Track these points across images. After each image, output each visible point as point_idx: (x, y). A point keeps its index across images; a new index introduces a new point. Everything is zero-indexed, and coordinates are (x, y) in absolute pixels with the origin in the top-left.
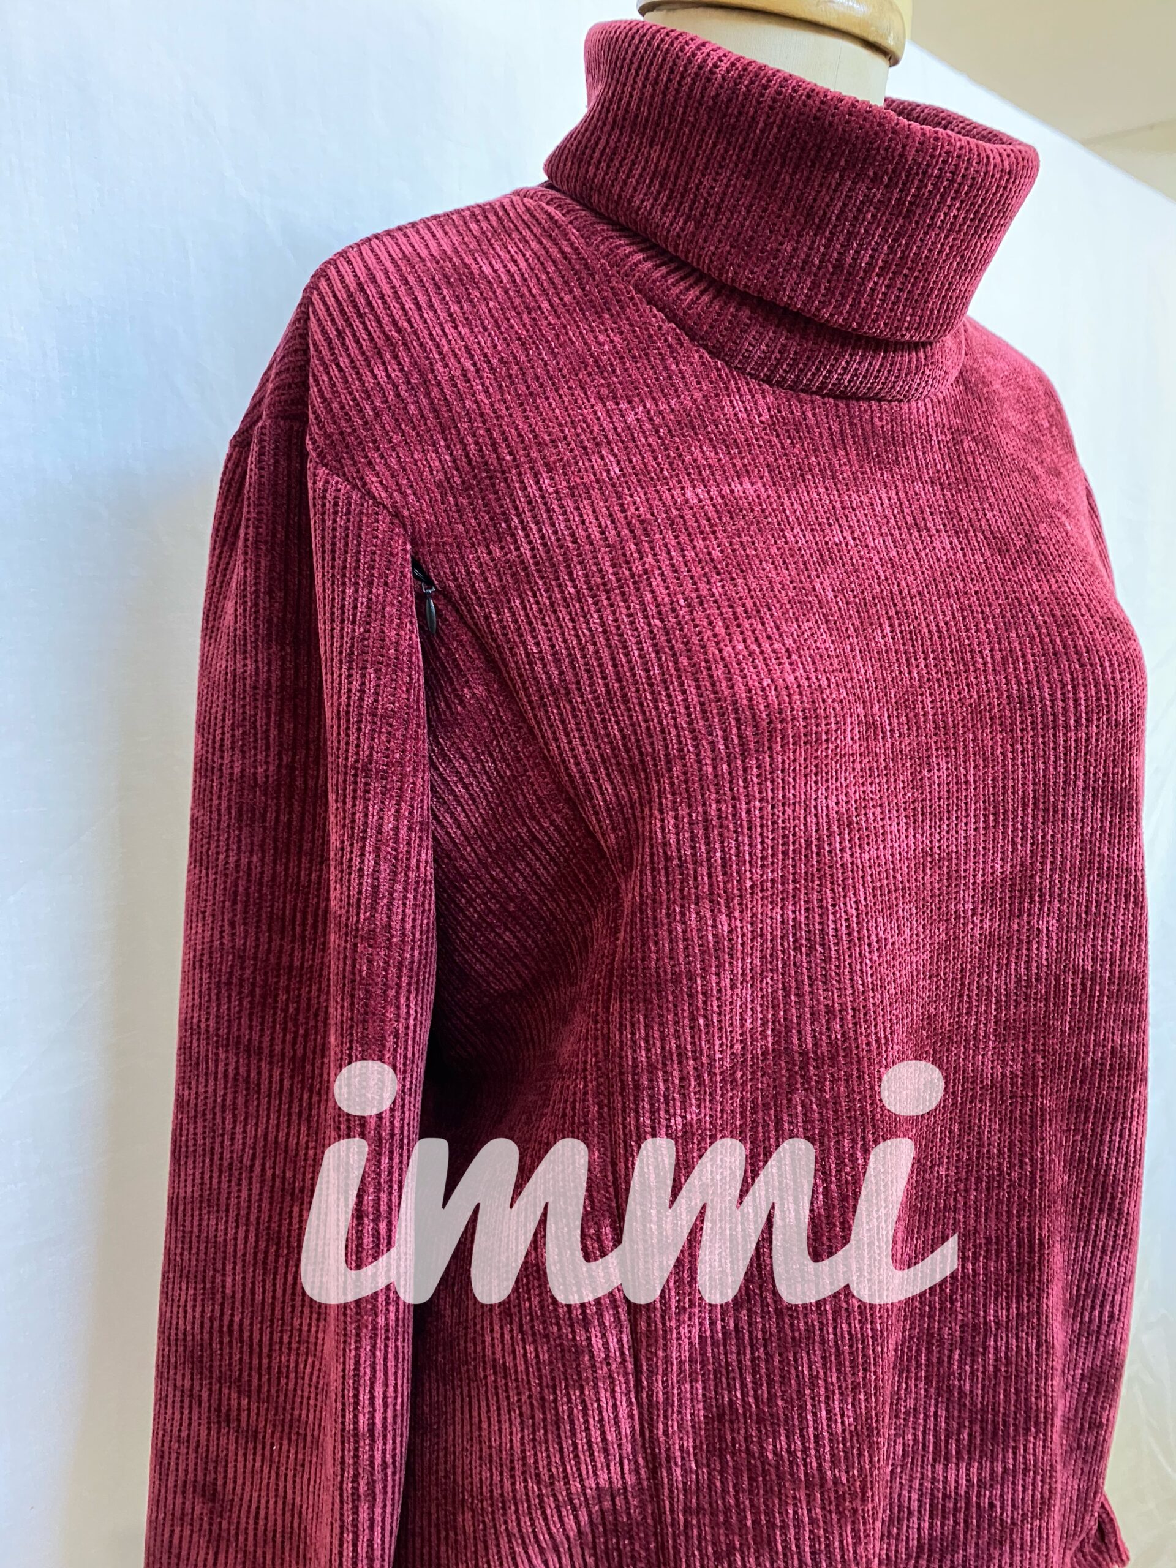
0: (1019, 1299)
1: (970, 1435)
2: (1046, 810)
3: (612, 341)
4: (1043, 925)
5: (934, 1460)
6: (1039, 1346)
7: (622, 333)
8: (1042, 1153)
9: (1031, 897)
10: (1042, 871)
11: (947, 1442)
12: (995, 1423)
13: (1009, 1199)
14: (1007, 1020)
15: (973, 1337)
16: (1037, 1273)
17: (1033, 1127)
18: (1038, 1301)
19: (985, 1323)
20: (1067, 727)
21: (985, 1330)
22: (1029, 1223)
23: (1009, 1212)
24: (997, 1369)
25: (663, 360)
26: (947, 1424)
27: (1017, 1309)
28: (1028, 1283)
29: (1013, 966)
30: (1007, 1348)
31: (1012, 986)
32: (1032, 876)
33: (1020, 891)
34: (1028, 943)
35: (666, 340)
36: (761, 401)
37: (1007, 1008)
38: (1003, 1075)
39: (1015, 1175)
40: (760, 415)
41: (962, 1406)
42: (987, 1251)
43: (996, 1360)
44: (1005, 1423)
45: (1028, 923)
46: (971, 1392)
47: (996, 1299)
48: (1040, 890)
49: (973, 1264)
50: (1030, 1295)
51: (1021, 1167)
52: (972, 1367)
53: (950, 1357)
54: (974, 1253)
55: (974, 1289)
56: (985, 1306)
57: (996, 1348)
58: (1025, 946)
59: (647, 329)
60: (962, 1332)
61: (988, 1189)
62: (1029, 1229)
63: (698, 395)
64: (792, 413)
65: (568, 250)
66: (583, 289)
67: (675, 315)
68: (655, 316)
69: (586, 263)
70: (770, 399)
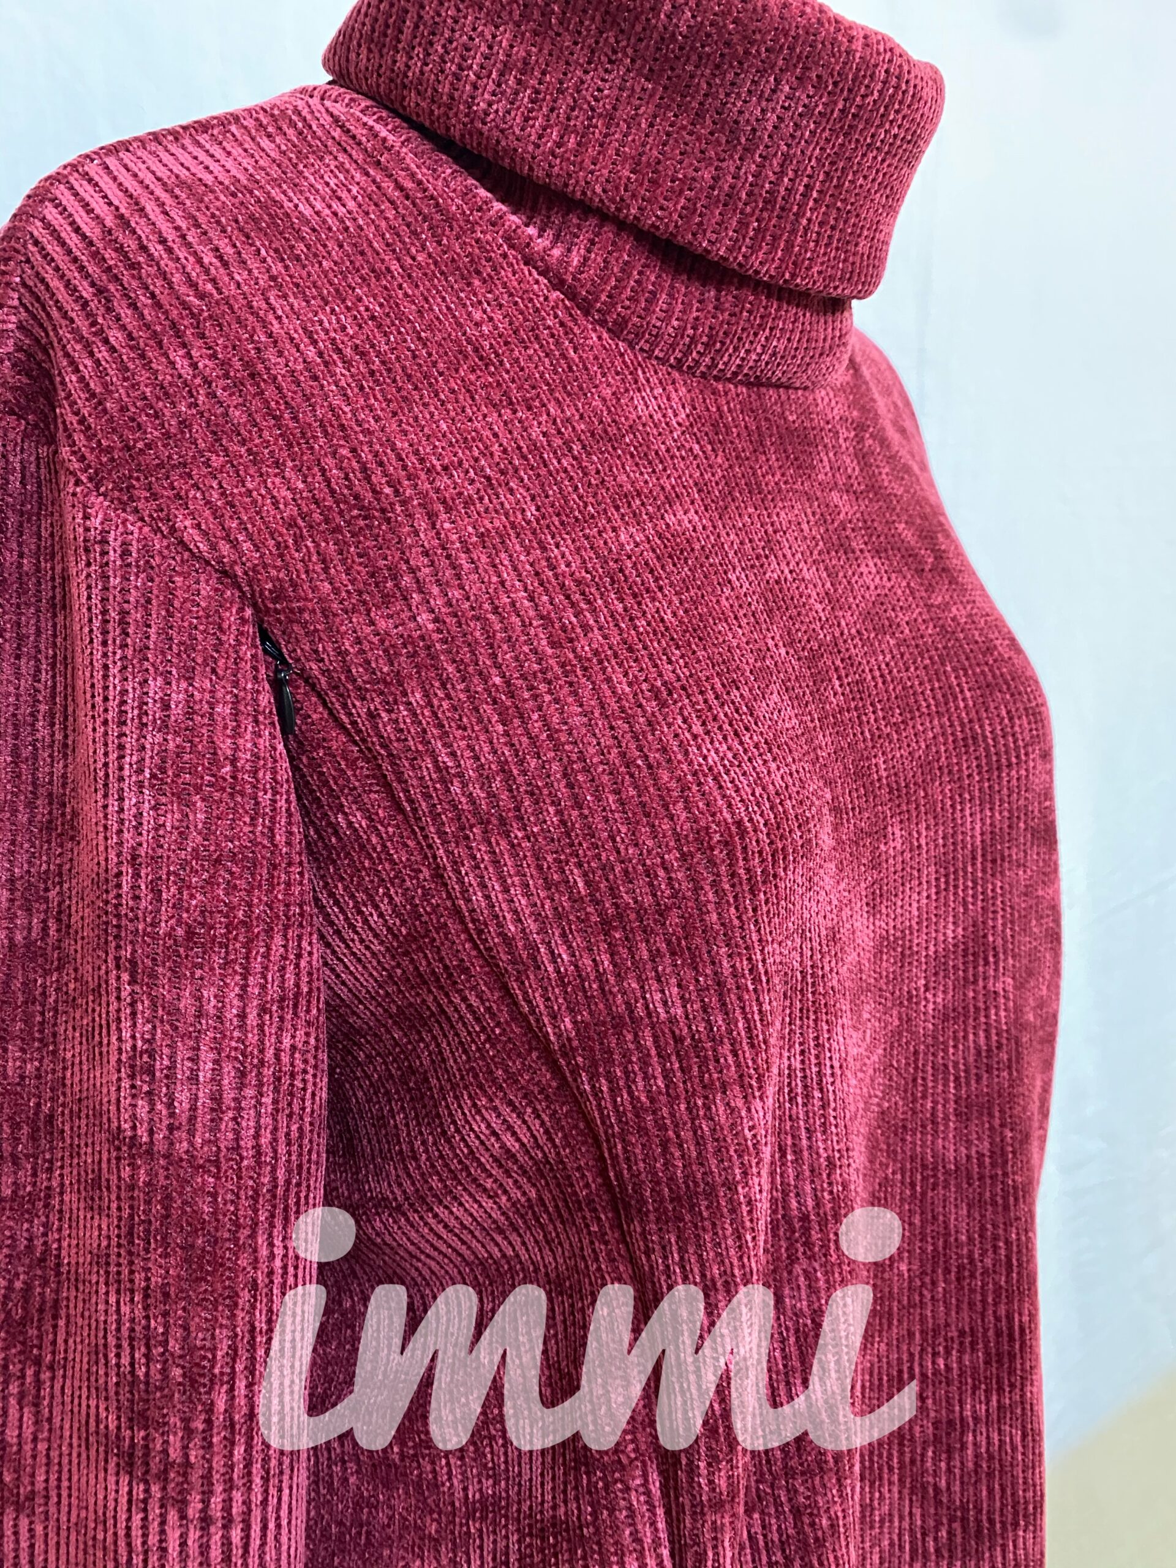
63: (607, 392)
64: (708, 410)
65: (409, 184)
66: (439, 243)
67: (562, 282)
68: (537, 282)
69: (437, 205)
70: (683, 391)
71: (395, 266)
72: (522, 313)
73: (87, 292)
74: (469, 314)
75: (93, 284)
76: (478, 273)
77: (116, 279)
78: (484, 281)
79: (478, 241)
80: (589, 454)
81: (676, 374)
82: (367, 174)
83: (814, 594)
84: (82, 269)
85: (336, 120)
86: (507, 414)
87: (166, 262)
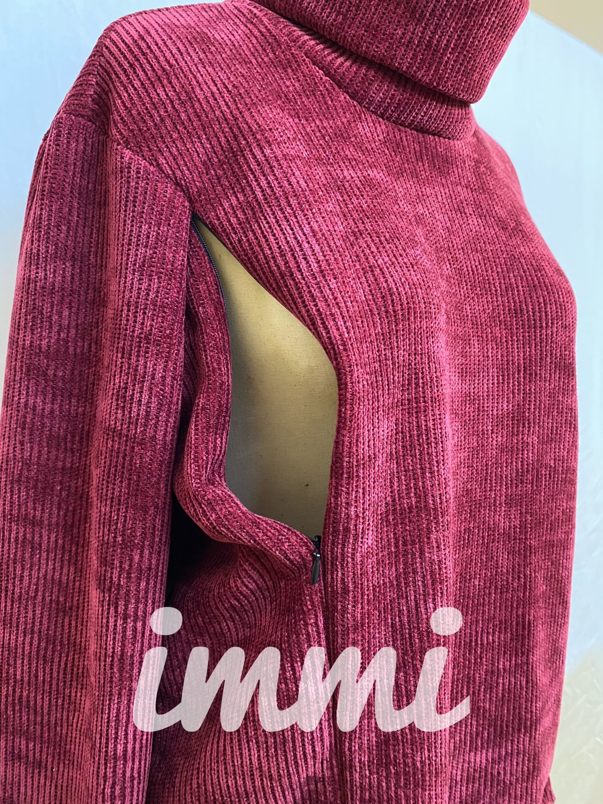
0: (517, 655)
1: (488, 734)
2: (531, 374)
3: (294, 86)
4: (530, 440)
5: (470, 751)
6: (527, 682)
7: (299, 81)
8: (530, 572)
9: (524, 424)
10: (529, 409)
11: (476, 739)
12: (501, 726)
13: (512, 598)
14: (512, 495)
15: (491, 678)
16: (527, 640)
17: (525, 557)
18: (527, 656)
19: (498, 670)
20: (541, 327)
21: (498, 674)
22: (523, 612)
23: (512, 606)
24: (503, 695)
25: (324, 98)
26: (477, 729)
27: (515, 661)
28: (522, 646)
29: (515, 464)
30: (509, 683)
31: (514, 475)
32: (524, 412)
33: (517, 420)
34: (523, 450)
35: (325, 86)
36: (378, 128)
37: (511, 487)
38: (510, 527)
39: (515, 584)
40: (378, 136)
41: (484, 717)
42: (500, 628)
43: (503, 690)
44: (507, 726)
45: (522, 439)
46: (490, 709)
47: (504, 655)
48: (529, 420)
49: (493, 636)
50: (523, 653)
51: (519, 580)
52: (490, 695)
53: (479, 690)
54: (493, 630)
55: (493, 650)
56: (498, 660)
57: (503, 684)
58: (521, 452)
59: (314, 79)
60: (486, 675)
61: (501, 593)
62: (522, 615)
63: (345, 120)
64: (395, 137)
65: (264, 30)
66: (275, 54)
67: (330, 73)
68: (318, 72)
69: (276, 38)
70: (383, 127)
71: (254, 61)
72: (308, 84)
73: (126, 66)
74: (284, 83)
75: (129, 63)
76: (291, 67)
77: (138, 60)
78: (293, 70)
79: (292, 54)
80: (332, 141)
81: (381, 120)
82: (247, 26)
83: (440, 226)
84: (125, 57)
85: (236, 8)
86: (297, 120)
87: (158, 53)
